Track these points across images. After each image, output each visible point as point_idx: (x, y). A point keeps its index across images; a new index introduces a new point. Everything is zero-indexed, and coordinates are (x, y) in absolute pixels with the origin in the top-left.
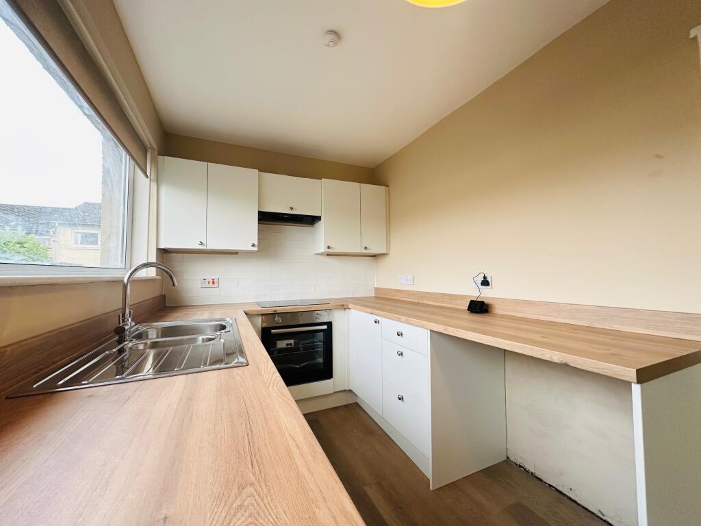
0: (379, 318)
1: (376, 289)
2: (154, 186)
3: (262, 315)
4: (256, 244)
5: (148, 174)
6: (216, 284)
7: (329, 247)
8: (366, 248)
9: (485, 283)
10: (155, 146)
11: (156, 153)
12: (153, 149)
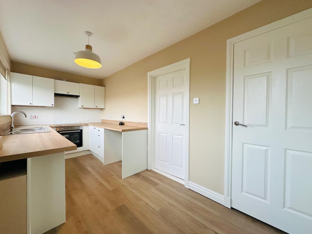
0: (95, 127)
1: (102, 120)
2: (9, 83)
3: (56, 127)
4: (54, 104)
5: (6, 78)
6: (36, 118)
7: (82, 106)
8: (96, 107)
9: (123, 118)
10: (9, 69)
11: (10, 71)
12: (8, 70)
